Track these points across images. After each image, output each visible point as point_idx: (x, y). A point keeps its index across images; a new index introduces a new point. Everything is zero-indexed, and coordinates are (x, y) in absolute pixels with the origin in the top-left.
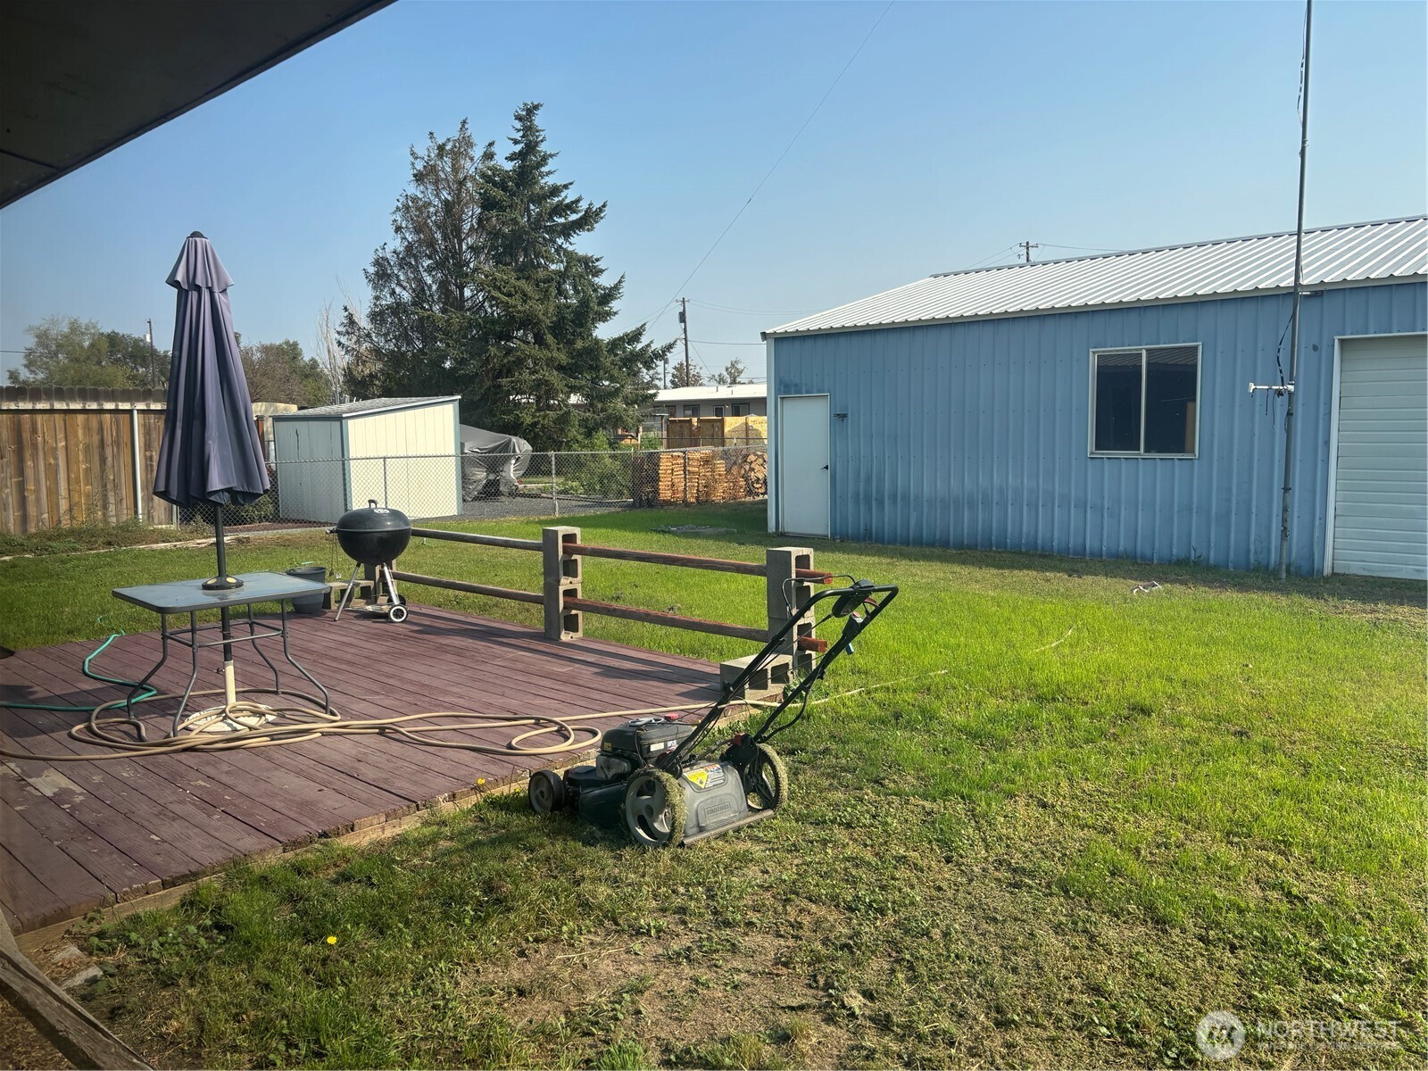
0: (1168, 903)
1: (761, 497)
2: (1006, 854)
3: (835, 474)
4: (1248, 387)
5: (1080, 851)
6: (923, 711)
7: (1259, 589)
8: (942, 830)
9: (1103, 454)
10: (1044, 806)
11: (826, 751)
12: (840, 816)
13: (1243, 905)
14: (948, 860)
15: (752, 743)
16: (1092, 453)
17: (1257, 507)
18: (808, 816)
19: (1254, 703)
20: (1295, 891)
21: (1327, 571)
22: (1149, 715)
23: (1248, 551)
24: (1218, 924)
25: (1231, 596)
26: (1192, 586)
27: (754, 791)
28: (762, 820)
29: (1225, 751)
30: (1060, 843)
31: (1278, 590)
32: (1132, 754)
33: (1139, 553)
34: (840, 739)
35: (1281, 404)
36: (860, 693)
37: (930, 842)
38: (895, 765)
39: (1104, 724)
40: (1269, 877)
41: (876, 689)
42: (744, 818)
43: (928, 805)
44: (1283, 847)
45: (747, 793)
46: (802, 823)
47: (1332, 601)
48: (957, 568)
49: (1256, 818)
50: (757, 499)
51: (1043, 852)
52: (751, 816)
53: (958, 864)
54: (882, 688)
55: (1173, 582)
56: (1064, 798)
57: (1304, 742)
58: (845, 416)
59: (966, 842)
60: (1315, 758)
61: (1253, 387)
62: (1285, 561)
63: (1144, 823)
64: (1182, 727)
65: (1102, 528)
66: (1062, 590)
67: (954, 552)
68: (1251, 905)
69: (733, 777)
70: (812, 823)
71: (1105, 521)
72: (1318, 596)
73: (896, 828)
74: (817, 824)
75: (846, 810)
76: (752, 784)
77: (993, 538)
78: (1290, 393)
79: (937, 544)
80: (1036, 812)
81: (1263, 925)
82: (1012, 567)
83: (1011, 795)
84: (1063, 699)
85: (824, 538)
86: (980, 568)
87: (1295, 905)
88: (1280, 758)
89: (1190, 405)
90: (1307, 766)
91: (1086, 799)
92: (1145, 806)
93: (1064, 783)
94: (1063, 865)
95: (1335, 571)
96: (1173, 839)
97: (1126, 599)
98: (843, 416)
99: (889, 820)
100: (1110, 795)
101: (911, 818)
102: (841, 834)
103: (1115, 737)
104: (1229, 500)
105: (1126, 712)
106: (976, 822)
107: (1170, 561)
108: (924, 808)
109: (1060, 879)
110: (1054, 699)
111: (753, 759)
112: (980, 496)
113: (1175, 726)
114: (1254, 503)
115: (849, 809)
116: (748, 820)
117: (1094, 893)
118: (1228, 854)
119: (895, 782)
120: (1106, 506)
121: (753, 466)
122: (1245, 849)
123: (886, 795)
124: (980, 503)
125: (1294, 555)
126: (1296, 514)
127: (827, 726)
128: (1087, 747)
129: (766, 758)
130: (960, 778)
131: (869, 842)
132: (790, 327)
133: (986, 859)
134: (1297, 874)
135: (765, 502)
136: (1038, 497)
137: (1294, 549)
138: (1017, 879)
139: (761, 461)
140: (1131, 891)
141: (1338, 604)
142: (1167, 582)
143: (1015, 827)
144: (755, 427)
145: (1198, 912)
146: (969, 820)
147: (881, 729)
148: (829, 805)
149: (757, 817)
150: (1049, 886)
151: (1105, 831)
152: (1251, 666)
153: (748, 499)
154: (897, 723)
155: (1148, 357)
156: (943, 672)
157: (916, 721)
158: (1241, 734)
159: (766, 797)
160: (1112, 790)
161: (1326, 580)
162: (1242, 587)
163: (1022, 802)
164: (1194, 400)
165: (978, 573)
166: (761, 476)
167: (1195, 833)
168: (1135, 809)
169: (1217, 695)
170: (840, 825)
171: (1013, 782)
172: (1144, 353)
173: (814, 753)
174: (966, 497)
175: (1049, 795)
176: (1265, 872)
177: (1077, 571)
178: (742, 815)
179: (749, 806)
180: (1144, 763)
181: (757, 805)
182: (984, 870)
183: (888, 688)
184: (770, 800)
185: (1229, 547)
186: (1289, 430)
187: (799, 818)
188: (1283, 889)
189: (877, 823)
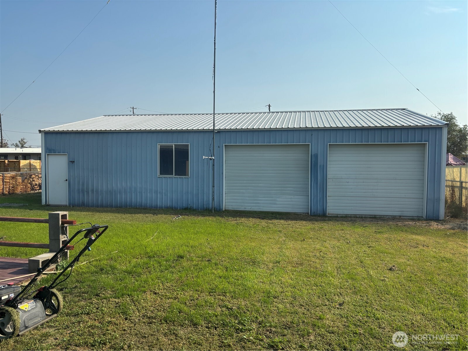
0: (196, 318)
1: (37, 191)
2: (146, 313)
3: (70, 183)
4: (203, 157)
5: (169, 307)
6: (111, 267)
7: (208, 215)
8: (123, 308)
9: (162, 176)
10: (155, 294)
11: (76, 287)
12: (84, 311)
13: (217, 314)
14: (126, 319)
15: (48, 289)
16: (159, 176)
17: (206, 192)
18: (71, 313)
19: (211, 250)
20: (229, 307)
21: (224, 209)
22: (183, 259)
23: (204, 204)
24: (211, 321)
25: (201, 218)
26: (190, 216)
27: (48, 308)
28: (52, 319)
29: (205, 267)
30: (162, 305)
31: (212, 216)
32: (180, 272)
33: (174, 206)
34: (81, 282)
35: (211, 162)
36: (87, 263)
37: (119, 314)
38: (103, 288)
39: (170, 263)
40: (222, 304)
41: (93, 261)
42: (45, 319)
43: (117, 300)
44: (224, 294)
45: (45, 309)
46: (69, 316)
47: (226, 218)
48: (116, 215)
49: (217, 286)
50: (36, 192)
51: (157, 310)
52: (47, 318)
53: (130, 320)
54: (95, 260)
55: (185, 215)
56: (162, 290)
57: (225, 261)
58: (74, 162)
59: (132, 311)
60: (228, 265)
61: (204, 157)
62: (213, 207)
63: (186, 294)
64: (193, 261)
65: (163, 199)
66: (152, 220)
67: (115, 209)
68: (219, 314)
69: (40, 304)
70: (73, 316)
71: (163, 197)
72: (222, 217)
73: (106, 311)
74: (75, 316)
75: (86, 308)
76: (48, 305)
77: (128, 204)
78: (213, 159)
79: (108, 207)
80: (154, 296)
81: (223, 319)
82: (135, 213)
83: (145, 292)
84: (156, 256)
85: (66, 206)
86: (124, 214)
87: (230, 311)
88: (220, 266)
89: (187, 162)
90: (227, 268)
91: (168, 289)
92: (186, 288)
93: (161, 285)
94: (164, 313)
95: (226, 209)
96: (195, 297)
97: (172, 221)
98: (73, 162)
99: (103, 308)
100: (175, 286)
101: (111, 306)
102: (85, 318)
103: (174, 267)
104: (198, 190)
105: (176, 258)
106: (134, 303)
107: (183, 209)
108: (115, 301)
109: (164, 318)
110: (154, 257)
111: (48, 296)
112: (123, 190)
113: (191, 261)
114: (205, 191)
115: (87, 308)
116: (47, 320)
117: (175, 320)
118: (211, 299)
119: (104, 294)
120: (163, 192)
121: (34, 179)
122: (215, 297)
123: (101, 300)
124: (123, 192)
125: (215, 205)
126: (216, 193)
127: (75, 277)
128: (166, 272)
129: (54, 294)
130: (127, 289)
131: (96, 318)
132: (51, 129)
133: (139, 316)
134: (229, 301)
135: (41, 193)
136: (142, 190)
137: (215, 204)
138: (151, 321)
139: (37, 177)
140: (185, 317)
141: (227, 218)
142: (183, 215)
143: (147, 303)
144: (34, 164)
145: (205, 319)
146: (132, 303)
147: (96, 275)
148: (79, 307)
149: (50, 318)
150: (161, 321)
151: (175, 298)
152: (209, 239)
153: (32, 192)
154: (102, 273)
155: (175, 146)
156: (116, 252)
157: (109, 271)
158: (209, 260)
159: (54, 310)
160: (176, 285)
161: (224, 212)
162: (204, 215)
163: (148, 293)
164: (188, 160)
165: (124, 216)
166: (37, 183)
167: (201, 294)
168: (183, 290)
169: (201, 249)
170: (84, 314)
171: (144, 287)
172: (174, 145)
173: (71, 289)
174: (118, 190)
175: (157, 289)
176: (221, 302)
177: (155, 213)
178: (44, 318)
179: (46, 314)
180: (183, 274)
181: (49, 313)
182: (139, 320)
183: (97, 260)
184: (55, 310)
185: (199, 204)
186: (213, 170)
187: (68, 315)
188: (226, 307)
189: (99, 311)
